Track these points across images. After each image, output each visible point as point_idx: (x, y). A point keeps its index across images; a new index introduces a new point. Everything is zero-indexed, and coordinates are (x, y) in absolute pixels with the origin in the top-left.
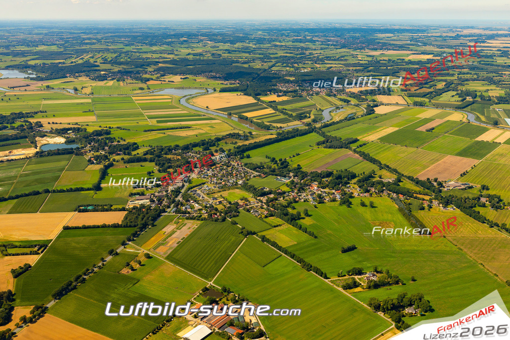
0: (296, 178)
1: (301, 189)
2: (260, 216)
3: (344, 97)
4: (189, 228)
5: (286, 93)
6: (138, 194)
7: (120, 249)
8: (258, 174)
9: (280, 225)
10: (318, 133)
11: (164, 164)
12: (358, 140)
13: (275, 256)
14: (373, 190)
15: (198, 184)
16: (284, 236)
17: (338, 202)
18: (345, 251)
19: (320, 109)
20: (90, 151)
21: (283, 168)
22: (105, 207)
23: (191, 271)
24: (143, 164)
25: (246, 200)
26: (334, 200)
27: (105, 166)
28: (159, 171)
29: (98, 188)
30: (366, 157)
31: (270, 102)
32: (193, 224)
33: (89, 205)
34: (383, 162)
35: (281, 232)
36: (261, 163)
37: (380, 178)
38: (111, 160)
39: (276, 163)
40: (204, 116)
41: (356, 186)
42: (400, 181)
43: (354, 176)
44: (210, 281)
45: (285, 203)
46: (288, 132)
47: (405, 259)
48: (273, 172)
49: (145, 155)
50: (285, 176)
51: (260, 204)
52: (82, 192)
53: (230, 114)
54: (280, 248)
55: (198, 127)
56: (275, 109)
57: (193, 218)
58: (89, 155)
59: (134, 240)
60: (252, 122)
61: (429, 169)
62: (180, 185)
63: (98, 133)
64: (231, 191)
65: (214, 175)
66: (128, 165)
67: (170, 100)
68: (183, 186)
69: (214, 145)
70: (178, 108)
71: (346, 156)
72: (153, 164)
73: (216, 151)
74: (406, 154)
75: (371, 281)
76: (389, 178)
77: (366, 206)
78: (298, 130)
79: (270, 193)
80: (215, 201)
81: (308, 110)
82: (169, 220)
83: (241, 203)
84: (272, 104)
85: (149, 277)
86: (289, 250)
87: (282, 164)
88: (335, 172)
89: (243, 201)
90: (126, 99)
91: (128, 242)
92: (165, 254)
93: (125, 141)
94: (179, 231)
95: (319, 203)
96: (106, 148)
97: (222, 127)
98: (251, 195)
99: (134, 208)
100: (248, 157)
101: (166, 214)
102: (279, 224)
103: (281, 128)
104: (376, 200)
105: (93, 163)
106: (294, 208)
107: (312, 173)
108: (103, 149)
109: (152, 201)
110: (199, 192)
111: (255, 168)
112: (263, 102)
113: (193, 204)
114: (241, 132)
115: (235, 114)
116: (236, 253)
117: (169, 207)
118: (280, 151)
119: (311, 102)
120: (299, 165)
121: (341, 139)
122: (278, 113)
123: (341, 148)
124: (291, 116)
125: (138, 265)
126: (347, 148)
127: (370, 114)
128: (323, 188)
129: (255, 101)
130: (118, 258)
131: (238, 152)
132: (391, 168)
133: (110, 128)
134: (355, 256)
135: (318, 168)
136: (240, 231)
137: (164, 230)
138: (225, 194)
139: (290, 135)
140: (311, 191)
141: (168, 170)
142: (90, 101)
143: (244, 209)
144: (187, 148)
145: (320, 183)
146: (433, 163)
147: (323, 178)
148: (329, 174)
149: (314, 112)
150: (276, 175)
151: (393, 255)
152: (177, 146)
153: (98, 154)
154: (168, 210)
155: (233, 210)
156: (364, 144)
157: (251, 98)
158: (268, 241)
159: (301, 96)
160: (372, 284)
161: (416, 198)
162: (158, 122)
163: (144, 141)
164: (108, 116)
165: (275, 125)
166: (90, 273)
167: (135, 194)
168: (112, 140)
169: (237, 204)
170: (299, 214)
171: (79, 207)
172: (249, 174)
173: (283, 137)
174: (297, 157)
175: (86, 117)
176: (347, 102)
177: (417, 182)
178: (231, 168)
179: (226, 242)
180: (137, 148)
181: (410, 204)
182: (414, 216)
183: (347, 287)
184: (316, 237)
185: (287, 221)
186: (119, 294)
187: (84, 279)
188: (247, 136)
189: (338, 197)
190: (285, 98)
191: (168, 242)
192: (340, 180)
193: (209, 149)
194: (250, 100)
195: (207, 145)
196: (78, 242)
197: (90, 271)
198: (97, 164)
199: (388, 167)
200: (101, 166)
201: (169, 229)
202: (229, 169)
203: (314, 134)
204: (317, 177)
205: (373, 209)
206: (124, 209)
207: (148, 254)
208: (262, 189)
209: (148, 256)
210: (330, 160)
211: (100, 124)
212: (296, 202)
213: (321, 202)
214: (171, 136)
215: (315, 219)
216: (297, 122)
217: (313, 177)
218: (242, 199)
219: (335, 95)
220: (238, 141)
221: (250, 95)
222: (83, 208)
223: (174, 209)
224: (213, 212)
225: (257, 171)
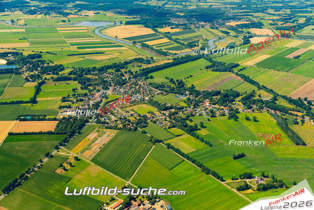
0: (192, 95)
1: (196, 105)
2: (164, 127)
3: (224, 29)
4: (108, 136)
5: (177, 26)
6: (66, 107)
7: (54, 153)
8: (160, 92)
10: (206, 59)
11: (85, 82)
12: (239, 65)
13: (179, 161)
14: (255, 106)
15: (113, 99)
16: (185, 144)
17: (227, 117)
18: (236, 158)
19: (206, 39)
20: (26, 71)
21: (179, 87)
22: (41, 117)
23: (112, 172)
24: (68, 82)
25: (153, 113)
26: (224, 115)
27: (38, 83)
28: (82, 88)
29: (34, 101)
30: (247, 79)
31: (165, 33)
32: (111, 133)
33: (28, 115)
34: (261, 84)
35: (182, 140)
36: (162, 83)
37: (260, 97)
38: (43, 78)
39: (174, 83)
40: (114, 43)
41: (240, 103)
42: (276, 100)
43: (238, 95)
44: (128, 181)
45: (184, 117)
46: (182, 58)
47: (286, 166)
48: (172, 91)
49: (69, 75)
50: (182, 94)
51: (164, 117)
52: (22, 104)
53: (135, 43)
54: (183, 155)
55: (110, 52)
56: (170, 39)
57: (111, 128)
58: (26, 74)
59: (65, 145)
60: (152, 49)
61: (298, 90)
62: (99, 100)
63: (32, 57)
64: (139, 106)
65: (125, 93)
66: (57, 83)
67: (87, 31)
68: (101, 101)
69: (124, 68)
70: (93, 37)
71: (230, 78)
72: (77, 82)
73: (126, 73)
74: (279, 77)
75: (261, 184)
76: (267, 97)
77: (250, 120)
78: (189, 56)
79: (171, 108)
80: (128, 114)
81: (196, 39)
82: (92, 129)
83: (148, 115)
84: (167, 35)
85: (79, 177)
86: (191, 156)
87: (179, 84)
88: (222, 92)
89: (150, 114)
90: (52, 30)
91: (60, 147)
92: (90, 157)
93: (53, 63)
94: (100, 139)
95: (211, 117)
96: (39, 69)
97: (129, 53)
98: (156, 109)
99: (64, 118)
100: (152, 77)
101: (89, 124)
102: (180, 134)
103: (176, 54)
104: (258, 115)
105: (29, 81)
106: (191, 121)
107: (203, 92)
108: (37, 70)
111: (158, 87)
112: (160, 33)
113: (110, 116)
114: (144, 57)
115: (139, 42)
116: (147, 158)
117: (91, 118)
118: (176, 72)
119: (198, 33)
120: (192, 85)
121: (225, 64)
122: (172, 42)
123: (226, 71)
124: (183, 44)
125: (69, 166)
126: (230, 72)
127: (247, 44)
128: (214, 104)
129: (154, 32)
130: (53, 160)
131: (143, 74)
132: (268, 89)
133: (41, 52)
134: (245, 162)
135: (208, 88)
136: (149, 139)
137: (89, 137)
138: (135, 108)
139: (184, 60)
140: (204, 107)
141: (89, 87)
142: (24, 30)
143: (151, 121)
144: (103, 70)
145: (211, 100)
146: (301, 85)
147: (213, 95)
148: (218, 93)
149: (201, 41)
150: (175, 93)
151: (276, 162)
152: (95, 68)
153: (31, 73)
154: (91, 120)
155: (142, 121)
156: (244, 69)
157: (150, 29)
158: (173, 148)
159: (190, 29)
160: (261, 187)
161: (291, 114)
162: (78, 48)
163: (68, 64)
164: (38, 43)
165: (171, 52)
166: (32, 172)
167: (64, 107)
168: (43, 62)
169: (145, 116)
170: (196, 125)
171: (20, 116)
172: (153, 92)
173: (178, 62)
174: (190, 78)
175: (22, 44)
176: (228, 33)
177: (291, 101)
178: (138, 86)
179: (139, 148)
180: (63, 69)
181: (286, 119)
182: (290, 129)
183: (240, 189)
184: (211, 146)
185: (187, 132)
186: (56, 190)
187: (27, 177)
188: (149, 61)
189: (227, 112)
190: (177, 30)
191: (92, 147)
192: (228, 97)
193: (120, 71)
194: (149, 31)
195: (118, 67)
196: (20, 146)
197: (31, 170)
198: (33, 81)
199: (265, 87)
200: (36, 84)
201: (92, 136)
202: (137, 87)
203: (202, 59)
204: (208, 95)
205: (256, 123)
206: (55, 119)
207: (77, 157)
208: (165, 104)
209: (77, 159)
210: (217, 81)
211: (33, 49)
212: (193, 116)
213: (213, 116)
214: (89, 59)
215: (209, 130)
216: (188, 50)
217: (205, 95)
218: (149, 113)
219: (217, 28)
220: (142, 64)
221: (149, 27)
222: (22, 117)
223: (96, 120)
224: (127, 123)
225: (159, 90)
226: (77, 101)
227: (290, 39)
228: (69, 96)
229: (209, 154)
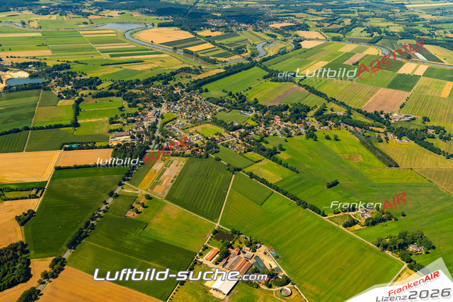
0: (258, 112)
1: (267, 123)
2: (239, 152)
3: (269, 32)
4: (177, 165)
5: (218, 28)
6: (117, 130)
7: (118, 190)
8: (222, 108)
9: (261, 161)
10: (260, 67)
11: (131, 99)
13: (268, 194)
14: (331, 123)
15: (171, 119)
16: (268, 172)
17: (304, 136)
18: (330, 186)
19: (253, 44)
20: (56, 86)
21: (241, 102)
22: (90, 145)
23: (195, 212)
24: (111, 98)
25: (221, 135)
26: (300, 134)
27: (76, 101)
28: (129, 106)
29: (76, 124)
30: (312, 90)
31: (206, 37)
32: (179, 161)
33: (73, 143)
34: (329, 96)
35: (263, 167)
36: (221, 97)
37: (332, 111)
38: (80, 95)
39: (234, 97)
40: (152, 50)
41: (314, 119)
42: (351, 114)
43: (308, 110)
44: (217, 222)
45: (258, 138)
46: (235, 67)
47: (386, 193)
48: (235, 107)
49: (110, 89)
50: (248, 111)
51: (234, 139)
52: (62, 129)
53: (175, 49)
54: (270, 186)
55: (150, 61)
56: (213, 43)
57: (177, 155)
58: (57, 91)
59: (128, 180)
60: (197, 56)
61: (369, 101)
62: (154, 120)
63: (59, 68)
64: (202, 126)
65: (182, 110)
66: (98, 100)
67: (115, 35)
68: (157, 121)
69: (171, 79)
70: (125, 42)
71: (293, 89)
72: (121, 99)
73: (176, 85)
74: (344, 87)
76: (341, 112)
77: (331, 139)
78: (242, 64)
79: (240, 127)
80: (192, 137)
81: (243, 44)
83: (217, 138)
84: (209, 39)
85: (156, 220)
86: (279, 186)
87: (240, 98)
88: (291, 107)
89: (218, 136)
90: (74, 33)
91: (123, 182)
92: (163, 194)
93: (86, 75)
94: (168, 169)
95: (288, 137)
96: (71, 82)
97: (173, 62)
98: (223, 130)
99: (119, 145)
100: (207, 91)
101: (150, 151)
102: (259, 159)
103: (225, 62)
104: (337, 133)
105: (63, 98)
106: (267, 143)
107: (270, 107)
108: (69, 84)
109: (133, 137)
110: (173, 127)
111: (219, 102)
112: (200, 36)
113: (173, 140)
114: (191, 66)
115: (180, 48)
116: (230, 191)
117: (151, 144)
118: (235, 83)
119: (242, 37)
120: (256, 99)
122: (217, 48)
123: (286, 81)
124: (230, 50)
125: (141, 207)
126: (292, 82)
127: (298, 49)
128: (286, 121)
129: (193, 36)
130: (119, 200)
131: (197, 87)
132: (337, 101)
133: (68, 62)
134: (341, 191)
135: (273, 102)
136: (227, 168)
137: (154, 167)
138: (199, 128)
139: (237, 69)
140: (275, 125)
141: (138, 105)
142: (40, 35)
143: (222, 144)
144: (148, 82)
145: (282, 117)
146: (371, 96)
147: (282, 111)
148: (286, 108)
149: (248, 46)
150: (239, 109)
151: (374, 189)
152: (138, 80)
153: (63, 89)
154: (151, 146)
155: (212, 146)
156: (305, 78)
157: (187, 33)
158: (256, 178)
159: (232, 32)
161: (372, 130)
162: (112, 56)
163: (104, 76)
164: (62, 50)
165: (219, 59)
166: (97, 217)
167: (114, 131)
168: (74, 74)
169: (213, 139)
170: (275, 149)
171: (63, 144)
172: (214, 109)
173: (231, 71)
174: (249, 91)
175: (41, 51)
176: (275, 37)
177: (367, 115)
178: (195, 102)
179: (217, 180)
180: (100, 83)
181: (369, 137)
182: (376, 149)
183: (347, 225)
184: (298, 172)
185: (266, 156)
186: (133, 241)
187: (93, 224)
188: (198, 70)
189: (303, 131)
190: (219, 33)
191: (162, 182)
192: (299, 113)
193: (168, 84)
194: (186, 35)
195: (166, 78)
196: (75, 184)
197: (96, 215)
198: (67, 99)
199: (335, 100)
200: (72, 102)
201: (158, 166)
203: (256, 68)
204: (278, 110)
205: (338, 142)
206: (108, 147)
207: (149, 196)
208: (232, 123)
209: (149, 198)
210: (280, 93)
211: (58, 58)
212: (266, 136)
213: (290, 136)
214: (128, 70)
215: (289, 153)
216: (237, 57)
217: (273, 111)
218: (216, 135)
219: (261, 31)
220: (192, 75)
221: (187, 30)
222: (68, 146)
223: (156, 146)
224: (195, 148)
225: (220, 106)
226: (128, 122)
227: (342, 43)
228: (117, 116)
229: (299, 183)
